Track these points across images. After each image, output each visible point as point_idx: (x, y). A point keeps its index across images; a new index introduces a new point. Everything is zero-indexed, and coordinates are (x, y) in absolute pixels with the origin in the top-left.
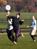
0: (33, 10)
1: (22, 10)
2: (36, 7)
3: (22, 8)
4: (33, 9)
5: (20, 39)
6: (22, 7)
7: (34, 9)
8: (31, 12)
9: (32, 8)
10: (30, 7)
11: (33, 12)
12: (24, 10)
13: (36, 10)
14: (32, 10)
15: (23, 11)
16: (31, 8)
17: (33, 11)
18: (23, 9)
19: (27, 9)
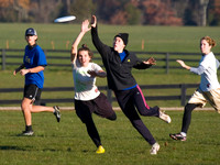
0: (163, 15)
1: (120, 16)
2: (173, 6)
3: (118, 8)
4: (163, 10)
5: (111, 131)
6: (118, 4)
7: (168, 13)
8: (154, 24)
9: (159, 9)
10: (151, 5)
11: (162, 24)
12: (126, 17)
13: (173, 16)
14: (159, 14)
15: (122, 18)
16: (155, 6)
17: (163, 19)
18: (124, 10)
19: (138, 11)
